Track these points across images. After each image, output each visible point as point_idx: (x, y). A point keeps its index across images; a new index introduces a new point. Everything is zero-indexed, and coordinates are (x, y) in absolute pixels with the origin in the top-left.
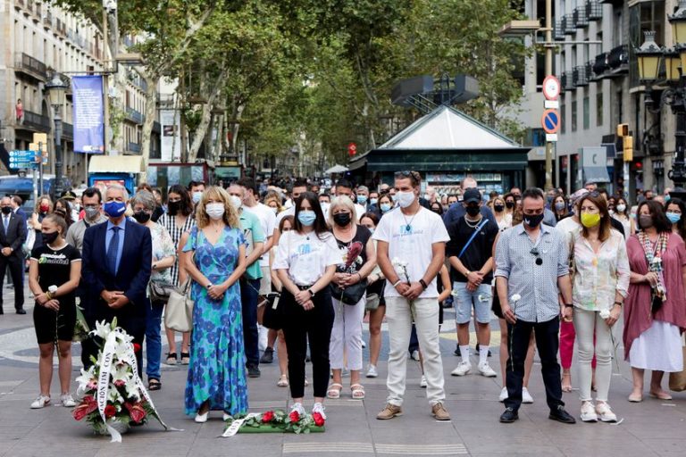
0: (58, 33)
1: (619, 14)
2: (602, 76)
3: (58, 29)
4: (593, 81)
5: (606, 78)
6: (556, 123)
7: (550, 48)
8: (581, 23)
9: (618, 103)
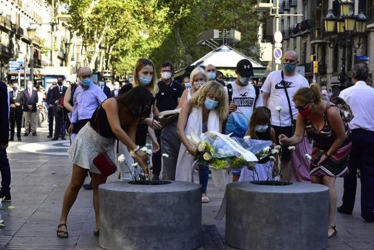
0: (18, 6)
1: (305, 4)
2: (296, 35)
3: (18, 4)
4: (291, 37)
5: (298, 36)
6: (280, 55)
7: (278, 17)
8: (286, 8)
9: (304, 49)
